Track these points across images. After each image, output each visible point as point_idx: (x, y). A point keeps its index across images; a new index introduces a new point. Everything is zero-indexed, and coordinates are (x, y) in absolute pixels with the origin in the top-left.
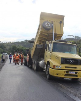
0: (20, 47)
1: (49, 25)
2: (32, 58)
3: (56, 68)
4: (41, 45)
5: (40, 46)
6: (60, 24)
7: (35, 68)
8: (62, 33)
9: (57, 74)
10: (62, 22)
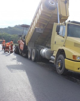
0: (3, 34)
1: (53, 3)
2: (26, 45)
3: (77, 60)
4: (42, 29)
5: (40, 30)
6: (65, 4)
7: (33, 58)
8: (68, 16)
9: (79, 69)
10: (68, 2)
